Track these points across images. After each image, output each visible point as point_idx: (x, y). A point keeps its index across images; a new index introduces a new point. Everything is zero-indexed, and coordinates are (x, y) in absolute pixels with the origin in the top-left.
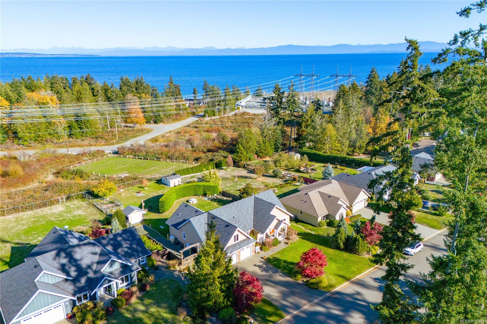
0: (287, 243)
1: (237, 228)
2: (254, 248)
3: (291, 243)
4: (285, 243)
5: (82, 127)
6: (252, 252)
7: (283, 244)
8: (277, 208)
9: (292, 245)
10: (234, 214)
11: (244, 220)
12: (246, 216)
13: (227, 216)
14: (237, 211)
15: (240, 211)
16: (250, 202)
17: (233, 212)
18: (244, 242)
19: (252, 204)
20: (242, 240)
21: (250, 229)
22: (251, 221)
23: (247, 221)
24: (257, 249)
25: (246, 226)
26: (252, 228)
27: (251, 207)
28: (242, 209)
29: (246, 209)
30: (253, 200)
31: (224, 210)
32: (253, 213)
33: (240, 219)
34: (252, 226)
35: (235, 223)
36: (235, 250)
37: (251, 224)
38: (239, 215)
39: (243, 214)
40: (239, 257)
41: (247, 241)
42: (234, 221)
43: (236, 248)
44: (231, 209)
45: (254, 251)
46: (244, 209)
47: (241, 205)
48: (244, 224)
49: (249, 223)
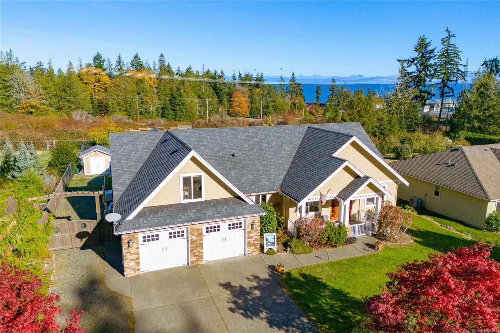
0: (372, 246)
1: (190, 150)
2: (256, 235)
3: (387, 248)
4: (367, 245)
5: (175, 109)
6: (250, 245)
7: (359, 245)
8: (354, 144)
9: (389, 253)
10: (237, 150)
11: (261, 167)
12: (271, 159)
13: (216, 150)
14: (249, 145)
15: (257, 146)
16: (293, 135)
17: (238, 145)
18: (220, 206)
19: (297, 140)
20: (217, 200)
21: (269, 189)
22: (280, 174)
23: (268, 171)
24: (268, 241)
25: (261, 181)
26: (275, 188)
27: (292, 145)
28: (265, 145)
29: (275, 146)
30: (302, 133)
31: (213, 136)
32: (291, 158)
33: (251, 162)
34: (276, 184)
35: (229, 168)
36: (178, 220)
37: (275, 180)
38: (252, 155)
39: (262, 154)
40: (197, 250)
41: (232, 207)
42: (231, 163)
43: (182, 217)
44: (235, 138)
45: (255, 244)
46: (271, 144)
47: (266, 136)
48: (255, 175)
49: (272, 177)
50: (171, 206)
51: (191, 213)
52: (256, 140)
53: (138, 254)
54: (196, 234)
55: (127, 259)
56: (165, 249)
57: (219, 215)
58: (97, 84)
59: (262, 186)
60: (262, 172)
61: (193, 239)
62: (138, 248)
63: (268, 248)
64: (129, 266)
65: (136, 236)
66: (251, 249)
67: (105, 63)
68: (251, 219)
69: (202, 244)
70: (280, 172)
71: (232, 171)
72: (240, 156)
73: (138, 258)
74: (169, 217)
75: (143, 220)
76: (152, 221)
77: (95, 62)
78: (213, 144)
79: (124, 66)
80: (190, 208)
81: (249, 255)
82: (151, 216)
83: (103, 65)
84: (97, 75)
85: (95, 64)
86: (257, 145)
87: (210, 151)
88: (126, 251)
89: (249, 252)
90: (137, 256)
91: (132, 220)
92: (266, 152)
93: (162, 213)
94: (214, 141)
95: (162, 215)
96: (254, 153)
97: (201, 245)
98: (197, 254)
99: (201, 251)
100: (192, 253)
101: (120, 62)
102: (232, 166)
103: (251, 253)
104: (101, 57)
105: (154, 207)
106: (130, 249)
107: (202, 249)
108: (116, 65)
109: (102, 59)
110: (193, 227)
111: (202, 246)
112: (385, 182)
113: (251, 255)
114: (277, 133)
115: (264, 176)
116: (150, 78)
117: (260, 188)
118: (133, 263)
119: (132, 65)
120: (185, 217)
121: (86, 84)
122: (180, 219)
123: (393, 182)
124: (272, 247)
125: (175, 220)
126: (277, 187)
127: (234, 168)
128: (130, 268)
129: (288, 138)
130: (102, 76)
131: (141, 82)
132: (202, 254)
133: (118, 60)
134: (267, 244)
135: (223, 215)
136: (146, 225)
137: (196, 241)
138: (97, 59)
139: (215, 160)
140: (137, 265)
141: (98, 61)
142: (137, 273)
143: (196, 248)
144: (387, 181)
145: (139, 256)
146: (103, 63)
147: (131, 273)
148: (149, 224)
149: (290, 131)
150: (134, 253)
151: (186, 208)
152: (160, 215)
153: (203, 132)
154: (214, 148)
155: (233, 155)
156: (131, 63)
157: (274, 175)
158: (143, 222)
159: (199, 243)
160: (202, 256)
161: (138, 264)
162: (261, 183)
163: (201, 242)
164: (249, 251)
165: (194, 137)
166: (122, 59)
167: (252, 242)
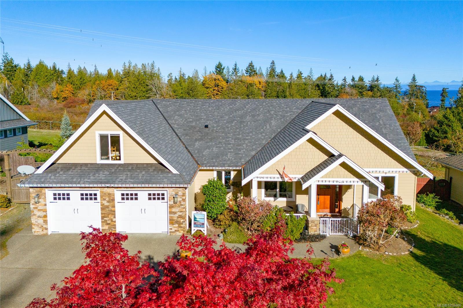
2: (180, 210)
3: (356, 256)
6: (172, 221)
10: (213, 121)
11: (233, 141)
12: (248, 133)
13: (191, 120)
14: (230, 118)
15: (239, 119)
16: (288, 109)
17: (218, 116)
18: (138, 171)
19: (291, 115)
20: (137, 164)
21: (232, 164)
22: (253, 150)
23: (240, 145)
24: (196, 220)
25: (226, 155)
26: (239, 164)
27: (283, 120)
28: (248, 118)
29: (260, 120)
30: (302, 108)
31: (194, 107)
32: (274, 133)
33: (223, 134)
34: (243, 160)
35: (196, 139)
36: (86, 180)
37: (244, 155)
38: (228, 128)
39: (241, 127)
40: (108, 217)
41: (152, 173)
42: (200, 134)
43: (92, 178)
44: (218, 109)
45: (179, 222)
46: (256, 117)
47: (254, 109)
48: (222, 149)
49: (242, 151)
50: (86, 165)
51: (102, 176)
52: (240, 113)
53: (45, 211)
54: (107, 199)
55: (35, 215)
56: (76, 211)
57: (132, 180)
58: (216, 88)
59: (225, 161)
60: (232, 145)
61: (104, 204)
62: (45, 205)
63: (196, 229)
64: (37, 223)
65: (43, 191)
66: (174, 227)
67: (224, 70)
68: (173, 190)
69: (114, 211)
70: (254, 147)
71: (198, 142)
72: (214, 127)
73: (46, 216)
74: (78, 175)
75: (52, 175)
76: (59, 178)
77: (217, 70)
78: (190, 115)
79: (239, 72)
80: (105, 170)
81: (171, 233)
82: (61, 173)
83: (223, 72)
84: (216, 81)
85: (216, 72)
86: (239, 117)
87: (183, 121)
88: (34, 206)
89: (171, 231)
90: (45, 213)
91: (40, 174)
92: (247, 125)
93: (74, 171)
94: (193, 112)
95: (72, 173)
96: (231, 126)
97: (113, 213)
98: (109, 222)
99: (114, 220)
100: (103, 220)
101: (236, 69)
102: (199, 137)
103: (174, 232)
104: (221, 66)
105: (69, 164)
106: (37, 204)
107: (115, 217)
108: (233, 72)
109: (222, 67)
110: (104, 190)
111: (115, 214)
112: (395, 170)
113: (174, 235)
114: (269, 107)
115: (232, 150)
116: (260, 82)
117: (221, 163)
118: (41, 221)
119: (246, 71)
120: (94, 178)
121: (207, 88)
122: (88, 179)
123: (409, 172)
124: (202, 229)
125: (82, 179)
126: (241, 163)
127: (201, 139)
128: (38, 226)
129: (281, 112)
130: (220, 81)
131: (251, 86)
132: (115, 224)
133: (234, 67)
134: (195, 224)
135: (137, 180)
136: (51, 180)
137: (107, 207)
138: (218, 68)
139: (184, 130)
140: (44, 224)
141: (219, 69)
142: (45, 232)
143: (109, 215)
144: (398, 170)
145: (47, 214)
146: (223, 70)
147: (38, 230)
148: (55, 180)
149: (287, 105)
150: (42, 210)
151: (100, 168)
152: (70, 173)
153: (186, 103)
154: (189, 118)
155: (206, 126)
156: (246, 70)
157: (244, 150)
158: (50, 178)
159: (111, 211)
160: (115, 225)
161: (46, 222)
162: (224, 157)
163: (113, 209)
164: (171, 229)
165: (173, 106)
166: (238, 66)
167: (175, 219)
